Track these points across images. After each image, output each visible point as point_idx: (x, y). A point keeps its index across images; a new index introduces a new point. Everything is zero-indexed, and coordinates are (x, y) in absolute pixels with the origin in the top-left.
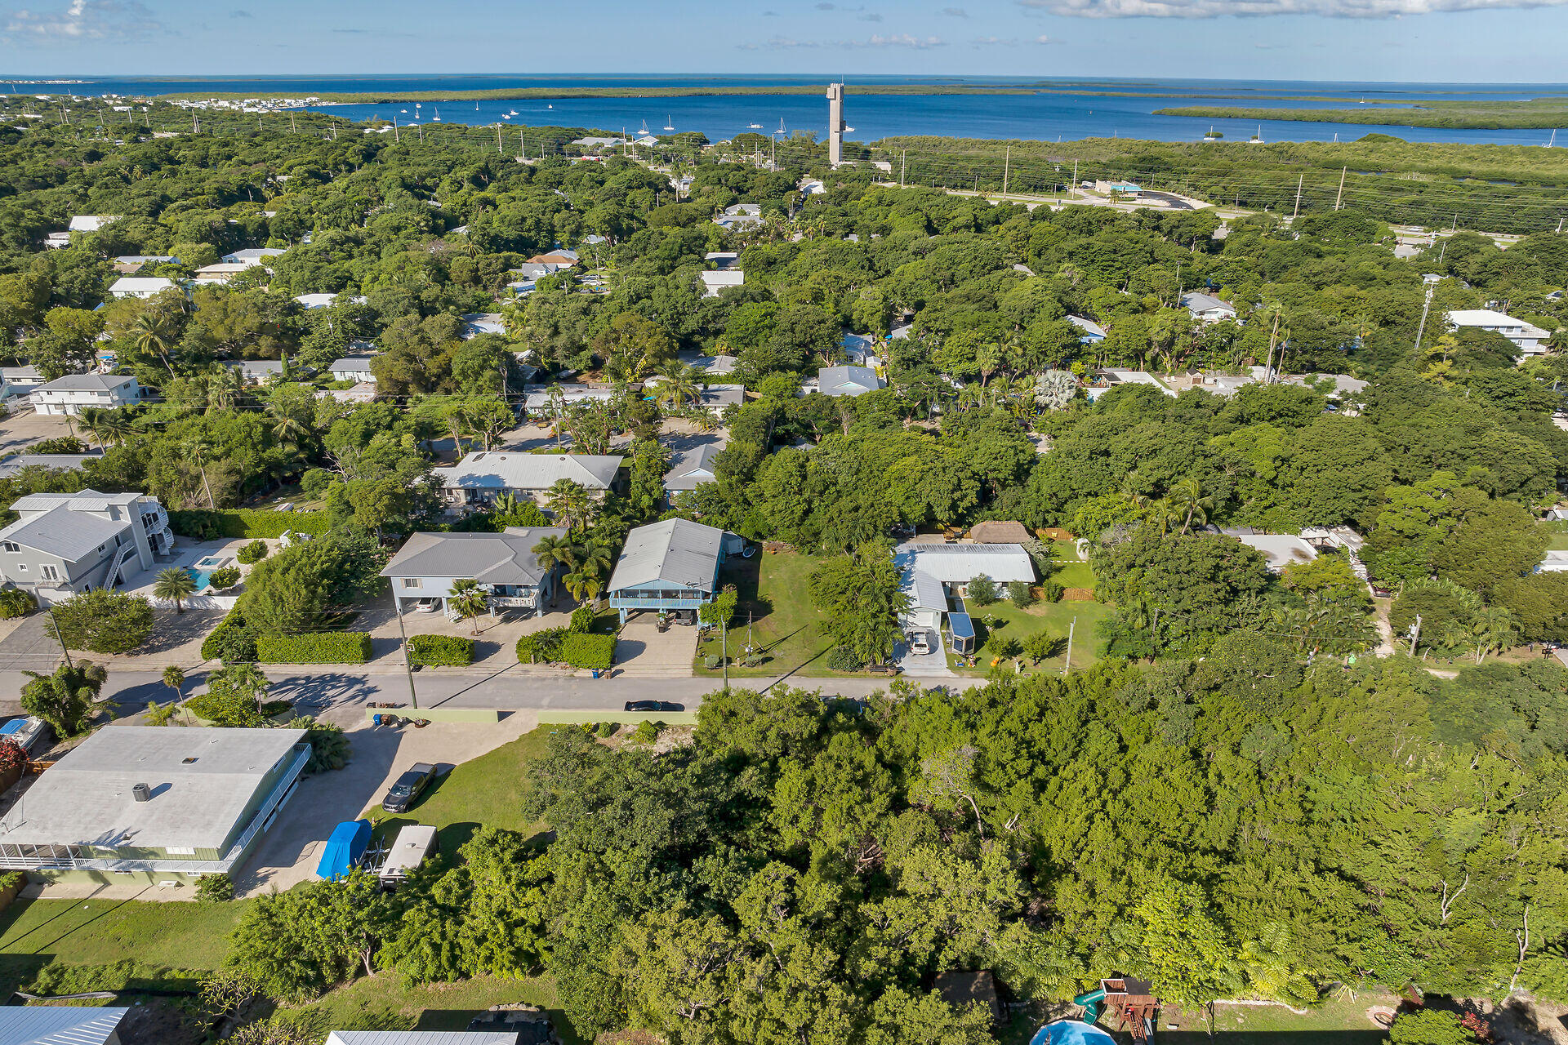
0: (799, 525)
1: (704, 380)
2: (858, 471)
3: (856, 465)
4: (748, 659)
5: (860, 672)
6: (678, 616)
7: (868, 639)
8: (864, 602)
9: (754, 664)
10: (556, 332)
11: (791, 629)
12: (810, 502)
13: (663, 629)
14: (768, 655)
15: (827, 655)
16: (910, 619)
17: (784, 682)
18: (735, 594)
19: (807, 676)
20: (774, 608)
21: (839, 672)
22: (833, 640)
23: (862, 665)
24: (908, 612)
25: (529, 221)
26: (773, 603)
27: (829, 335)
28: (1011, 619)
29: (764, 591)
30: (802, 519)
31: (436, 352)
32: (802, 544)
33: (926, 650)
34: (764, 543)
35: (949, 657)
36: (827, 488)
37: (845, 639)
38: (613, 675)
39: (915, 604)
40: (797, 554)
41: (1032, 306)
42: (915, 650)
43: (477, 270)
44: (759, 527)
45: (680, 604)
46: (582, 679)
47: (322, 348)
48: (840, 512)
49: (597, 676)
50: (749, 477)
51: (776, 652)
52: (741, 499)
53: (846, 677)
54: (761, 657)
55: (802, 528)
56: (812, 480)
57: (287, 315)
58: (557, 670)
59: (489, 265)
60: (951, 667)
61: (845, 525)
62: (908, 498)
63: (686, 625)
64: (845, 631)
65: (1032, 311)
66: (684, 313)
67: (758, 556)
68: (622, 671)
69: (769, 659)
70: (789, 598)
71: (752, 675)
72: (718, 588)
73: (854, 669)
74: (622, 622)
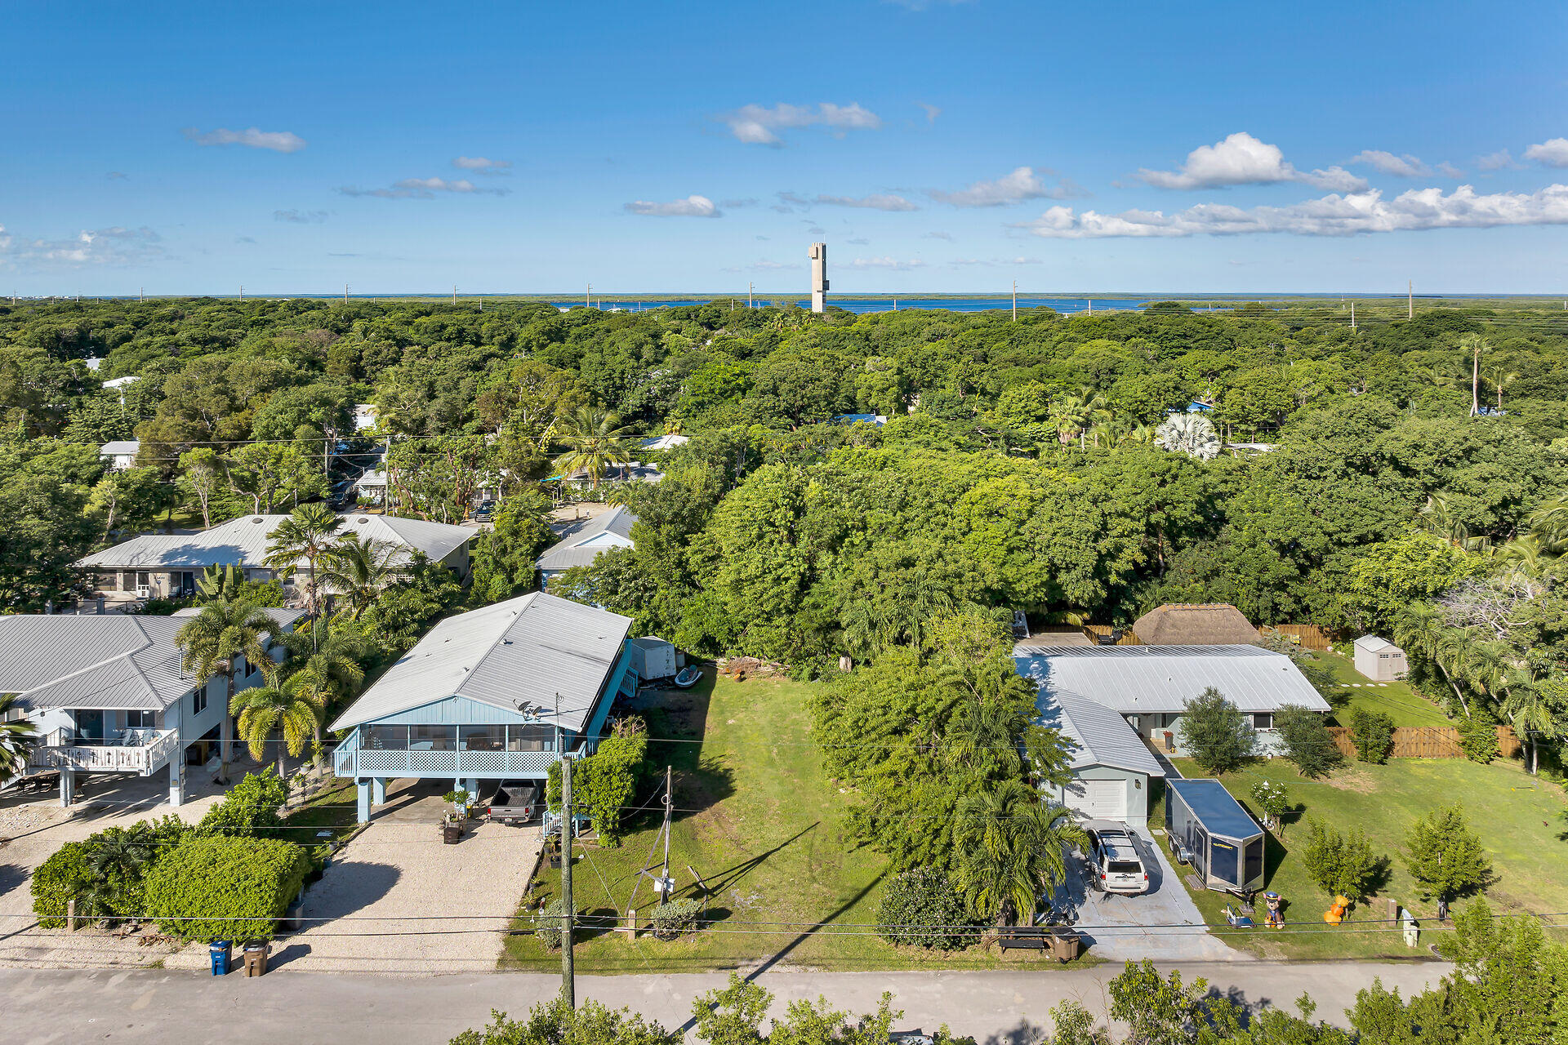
0: (790, 612)
1: (642, 458)
2: (903, 505)
3: (898, 493)
4: (658, 912)
5: (973, 953)
6: (502, 800)
7: (992, 842)
8: (957, 751)
9: (675, 929)
10: (431, 396)
11: (775, 834)
12: (811, 559)
13: (457, 834)
14: (715, 903)
15: (874, 903)
16: (1071, 801)
17: (758, 982)
18: (641, 740)
19: (824, 964)
20: (738, 784)
21: (914, 951)
22: (885, 861)
23: (978, 924)
24: (1067, 778)
25: (450, 329)
26: (735, 774)
27: (826, 398)
28: (1306, 802)
29: (714, 748)
30: (798, 597)
31: (234, 408)
32: (798, 658)
33: (1139, 881)
34: (721, 662)
35: (1204, 901)
36: (846, 533)
37: (918, 855)
38: (268, 966)
39: (1082, 758)
40: (787, 680)
41: (1110, 366)
42: (1112, 880)
43: (361, 358)
44: (711, 626)
45: (508, 764)
46: (183, 974)
47: (97, 426)
48: (878, 568)
49: (224, 966)
50: (692, 522)
51: (737, 896)
52: (677, 574)
53: (939, 966)
54: (693, 906)
55: (798, 619)
56: (814, 516)
57: (71, 394)
58: (128, 950)
59: (377, 353)
60: (1217, 927)
61: (889, 592)
62: (1010, 551)
63: (516, 824)
64: (914, 829)
65: (1112, 371)
66: (622, 387)
67: (707, 683)
68: (304, 950)
69: (721, 914)
70: (771, 763)
71: (665, 965)
72: (598, 726)
73: (955, 943)
74: (362, 817)
